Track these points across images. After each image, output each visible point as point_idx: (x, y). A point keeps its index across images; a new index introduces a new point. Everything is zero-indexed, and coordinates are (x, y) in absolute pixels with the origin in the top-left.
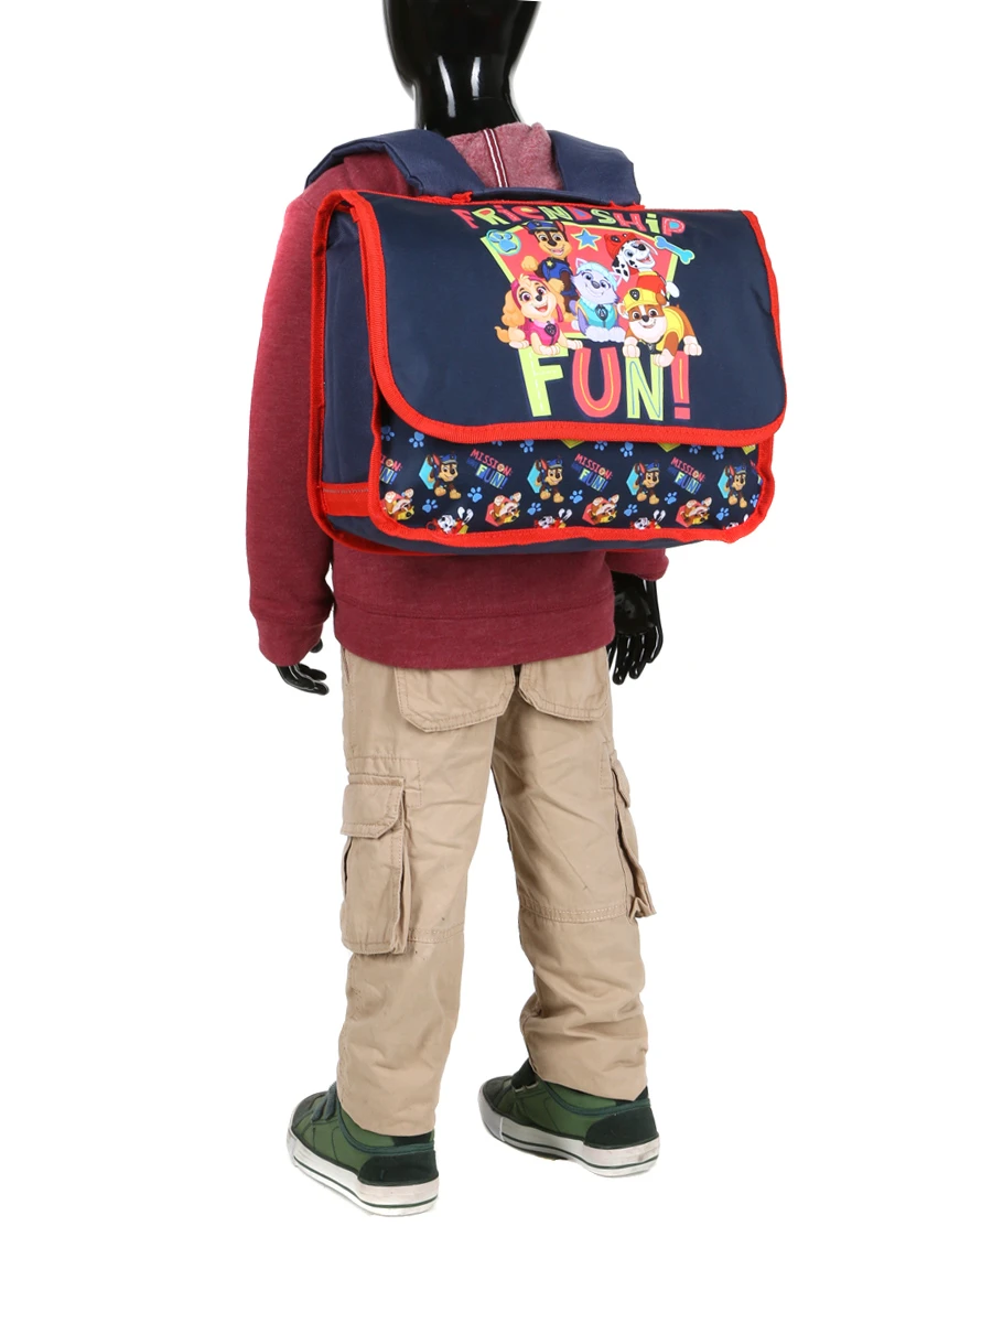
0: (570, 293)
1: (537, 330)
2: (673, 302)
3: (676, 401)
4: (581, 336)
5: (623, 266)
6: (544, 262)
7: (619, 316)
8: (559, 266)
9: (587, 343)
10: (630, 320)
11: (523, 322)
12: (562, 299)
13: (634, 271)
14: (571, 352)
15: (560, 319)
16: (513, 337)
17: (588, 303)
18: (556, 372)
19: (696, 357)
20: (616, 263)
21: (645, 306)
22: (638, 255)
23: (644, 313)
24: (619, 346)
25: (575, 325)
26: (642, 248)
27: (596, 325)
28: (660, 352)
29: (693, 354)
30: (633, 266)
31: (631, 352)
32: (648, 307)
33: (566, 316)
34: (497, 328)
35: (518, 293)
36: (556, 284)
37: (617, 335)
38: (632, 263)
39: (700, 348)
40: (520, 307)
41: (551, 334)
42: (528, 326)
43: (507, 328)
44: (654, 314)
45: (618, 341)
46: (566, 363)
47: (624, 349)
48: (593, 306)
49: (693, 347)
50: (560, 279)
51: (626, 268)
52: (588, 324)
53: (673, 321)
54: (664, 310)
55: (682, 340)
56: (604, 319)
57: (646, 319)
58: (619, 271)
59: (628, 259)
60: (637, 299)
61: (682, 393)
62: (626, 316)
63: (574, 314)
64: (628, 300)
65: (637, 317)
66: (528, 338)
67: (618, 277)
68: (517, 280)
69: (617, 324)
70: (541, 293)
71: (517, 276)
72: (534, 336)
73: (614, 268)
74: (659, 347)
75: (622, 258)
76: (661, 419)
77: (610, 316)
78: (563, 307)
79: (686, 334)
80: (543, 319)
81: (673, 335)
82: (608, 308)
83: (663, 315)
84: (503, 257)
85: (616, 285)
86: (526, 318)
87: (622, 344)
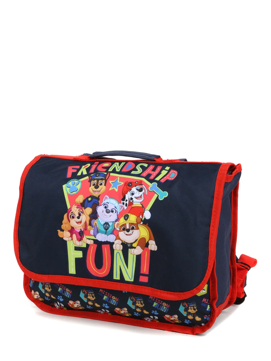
0: (94, 216)
1: (76, 233)
2: (145, 222)
3: (141, 272)
4: (93, 238)
5: (127, 200)
6: (88, 198)
7: (115, 228)
8: (94, 200)
9: (96, 241)
10: (119, 231)
11: (70, 229)
12: (89, 218)
13: (131, 203)
14: (88, 245)
15: (86, 229)
16: (65, 235)
17: (100, 222)
18: (80, 254)
19: (154, 251)
20: (124, 199)
21: (129, 223)
22: (137, 194)
23: (128, 227)
24: (111, 244)
25: (92, 232)
26: (140, 190)
27: (102, 232)
28: (135, 248)
29: (153, 249)
30: (131, 201)
31: (118, 247)
32: (131, 224)
33: (89, 227)
34: (59, 231)
35: (70, 214)
36: (89, 210)
37: (111, 238)
38: (132, 199)
39: (156, 247)
40: (69, 221)
41: (81, 235)
42: (72, 231)
43: (63, 231)
44: (133, 228)
45: (111, 241)
46: (85, 250)
47: (114, 246)
48: (103, 223)
49: (153, 246)
50: (91, 208)
51: (128, 202)
52: (98, 232)
53: (143, 232)
54: (139, 226)
55: (148, 242)
56: (106, 230)
57: (128, 231)
58: (123, 203)
59: (130, 197)
60: (126, 220)
61: (145, 269)
62: (118, 229)
63: (93, 227)
64: (122, 221)
65: (124, 229)
66: (71, 236)
67: (122, 207)
68: (71, 208)
69: (112, 233)
70: (80, 215)
71: (71, 206)
72: (74, 236)
73: (122, 202)
74: (134, 245)
75: (128, 196)
76: (132, 280)
77: (110, 229)
78: (88, 223)
79: (150, 239)
80: (79, 228)
81: (143, 239)
82: (110, 224)
83: (138, 229)
84: (69, 195)
85: (119, 210)
86: (71, 227)
87: (113, 243)
